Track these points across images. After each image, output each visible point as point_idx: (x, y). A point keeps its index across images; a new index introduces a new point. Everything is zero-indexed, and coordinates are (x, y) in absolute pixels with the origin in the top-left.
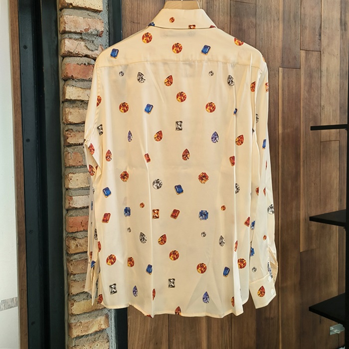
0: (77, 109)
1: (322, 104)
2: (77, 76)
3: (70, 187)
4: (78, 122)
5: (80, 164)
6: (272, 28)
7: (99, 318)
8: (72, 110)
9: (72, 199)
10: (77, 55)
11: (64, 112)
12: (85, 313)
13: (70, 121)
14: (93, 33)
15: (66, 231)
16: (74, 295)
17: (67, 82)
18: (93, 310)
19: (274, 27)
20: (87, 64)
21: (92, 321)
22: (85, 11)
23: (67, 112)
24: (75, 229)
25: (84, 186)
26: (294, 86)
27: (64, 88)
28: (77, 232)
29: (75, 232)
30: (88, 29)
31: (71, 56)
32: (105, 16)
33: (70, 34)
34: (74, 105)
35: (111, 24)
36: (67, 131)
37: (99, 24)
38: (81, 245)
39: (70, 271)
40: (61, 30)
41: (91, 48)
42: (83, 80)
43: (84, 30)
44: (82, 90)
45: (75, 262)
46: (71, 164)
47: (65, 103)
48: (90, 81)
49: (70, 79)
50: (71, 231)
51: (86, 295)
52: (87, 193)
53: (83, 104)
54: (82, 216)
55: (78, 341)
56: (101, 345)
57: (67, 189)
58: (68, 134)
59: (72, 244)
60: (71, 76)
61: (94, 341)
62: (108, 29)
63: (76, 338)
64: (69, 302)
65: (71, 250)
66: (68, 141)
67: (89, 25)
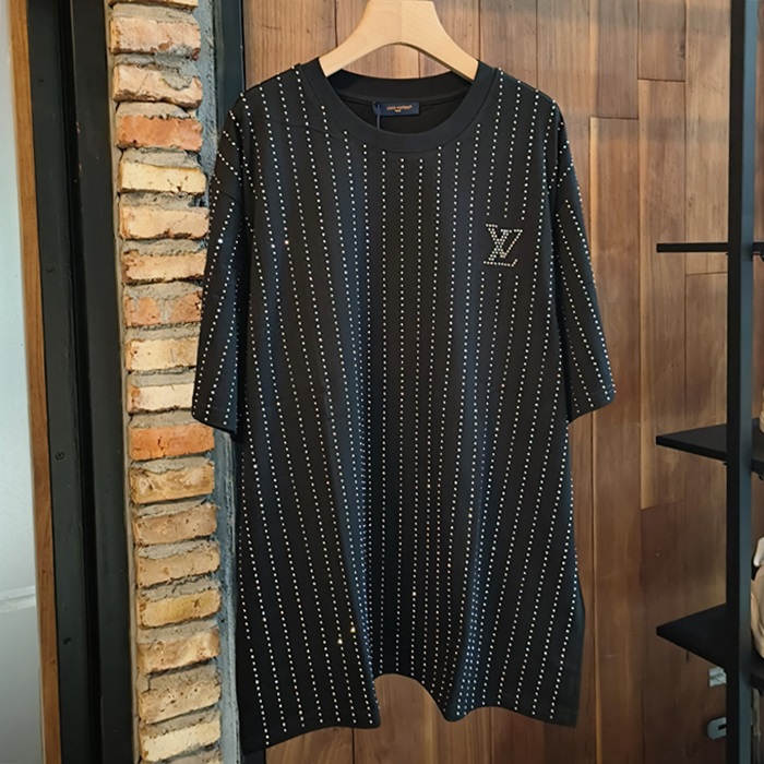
0: (145, 210)
1: (689, 195)
2: (145, 141)
3: (134, 368)
4: (148, 236)
5: (154, 321)
6: (574, 33)
7: (199, 636)
8: (135, 211)
9: (139, 392)
10: (145, 99)
11: (121, 216)
12: (167, 625)
13: (132, 233)
14: (179, 52)
15: (129, 457)
16: (145, 588)
17: (125, 153)
18: (185, 620)
19: (578, 31)
20: (165, 117)
21: (185, 641)
22: (161, 8)
23: (126, 215)
24: (145, 455)
25: (163, 367)
26: (625, 155)
27: (119, 165)
28: (151, 460)
29: (147, 461)
30: (167, 46)
31: (134, 101)
32: (204, 17)
33: (129, 56)
34: (141, 200)
35: (219, 33)
36: (127, 253)
37: (191, 33)
38: (160, 488)
39: (137, 538)
40: (113, 48)
41: (174, 84)
42: (158, 150)
43: (160, 46)
44: (157, 171)
45: (149, 520)
46: (134, 321)
47: (124, 196)
48: (173, 151)
49: (131, 147)
50: (137, 459)
51: (171, 587)
52: (168, 382)
53: (159, 200)
54: (159, 428)
55: (156, 681)
56: (203, 690)
57: (130, 372)
58: (128, 260)
59: (140, 485)
60: (132, 141)
61: (190, 682)
62: (212, 43)
63: (151, 674)
64: (138, 601)
65: (137, 495)
66: (129, 274)
67: (168, 36)
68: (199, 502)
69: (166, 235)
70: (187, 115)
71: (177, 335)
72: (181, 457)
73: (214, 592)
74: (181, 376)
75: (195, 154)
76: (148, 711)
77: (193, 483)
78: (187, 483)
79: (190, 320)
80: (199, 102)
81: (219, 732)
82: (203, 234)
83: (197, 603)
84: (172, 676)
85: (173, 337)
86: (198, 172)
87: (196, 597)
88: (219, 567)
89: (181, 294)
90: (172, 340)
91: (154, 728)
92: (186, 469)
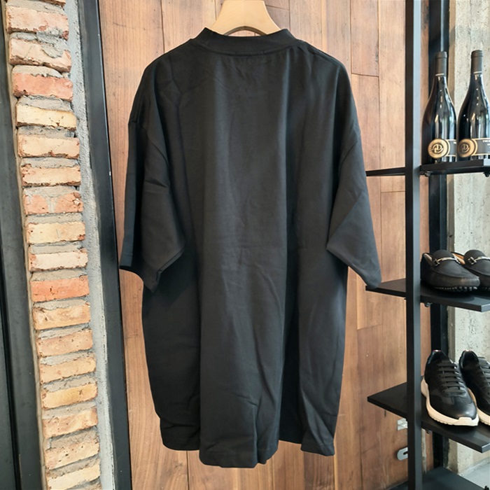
0: (34, 137)
1: (382, 145)
2: (32, 91)
3: (31, 242)
4: (38, 155)
5: (45, 211)
7: (83, 413)
8: (27, 138)
9: (35, 258)
10: (31, 63)
12: (63, 406)
14: (53, 33)
15: (32, 300)
16: (45, 383)
17: (21, 100)
18: (74, 403)
19: (316, 42)
20: (45, 75)
21: (73, 417)
22: (40, 2)
23: (20, 140)
24: (42, 298)
25: (51, 241)
27: (16, 108)
28: (46, 301)
29: (43, 302)
30: (45, 27)
31: (23, 64)
33: (19, 33)
34: (32, 132)
35: (83, 24)
36: (24, 166)
37: (62, 21)
38: (52, 320)
39: (39, 352)
40: (8, 28)
41: (50, 54)
42: (42, 98)
43: (40, 28)
44: (42, 111)
45: (45, 340)
46: (29, 211)
47: (20, 128)
48: (53, 99)
49: (22, 95)
50: (36, 301)
51: (63, 383)
52: (56, 251)
53: (44, 131)
54: (50, 280)
55: (55, 443)
56: (87, 447)
57: (30, 245)
58: (24, 170)
59: (39, 318)
60: (22, 90)
61: (78, 442)
62: (78, 31)
63: (52, 438)
64: (41, 393)
65: (37, 324)
67: (45, 21)
68: (80, 329)
69: (51, 155)
70: (62, 76)
71: (60, 220)
72: (66, 299)
73: (93, 385)
74: (65, 247)
75: (69, 102)
76: (50, 462)
77: (76, 316)
78: (72, 316)
79: (68, 211)
80: (70, 67)
81: (99, 472)
82: (76, 155)
83: (81, 392)
84: (66, 439)
85: (57, 222)
86: (70, 114)
87: (80, 388)
88: (95, 369)
89: (62, 194)
90: (57, 223)
91: (54, 472)
92: (70, 307)
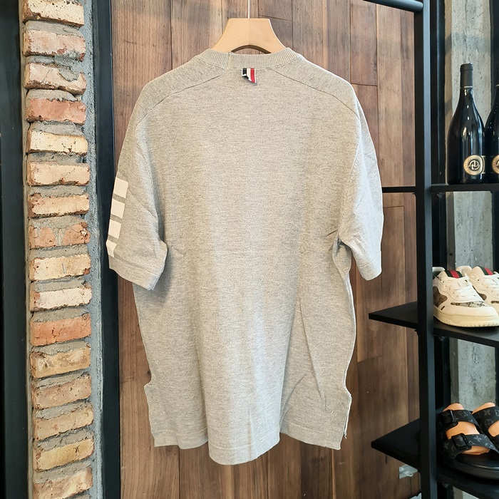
0: (46, 165)
2: (47, 116)
3: (35, 278)
4: (48, 184)
5: (51, 244)
6: (314, 53)
8: (39, 166)
9: (39, 296)
10: (47, 87)
11: (28, 169)
13: (36, 181)
14: (71, 56)
15: (31, 344)
16: (40, 441)
17: (33, 125)
18: (69, 463)
19: (317, 52)
20: (61, 100)
21: (68, 479)
22: (59, 25)
23: (32, 168)
24: (43, 342)
25: (57, 277)
27: (28, 133)
28: (47, 345)
29: (44, 346)
30: (63, 50)
31: (39, 88)
32: (87, 33)
34: (43, 158)
35: (97, 44)
36: (33, 195)
37: (79, 42)
38: (52, 366)
39: (35, 406)
41: (67, 77)
42: (56, 123)
43: (58, 51)
44: (55, 137)
45: (45, 390)
46: (37, 244)
47: (31, 155)
48: (66, 124)
49: (37, 121)
50: (36, 345)
51: (59, 439)
52: (60, 287)
53: (56, 157)
54: (53, 323)
57: (32, 282)
58: (33, 200)
59: (39, 364)
60: (38, 116)
62: (92, 51)
64: (34, 451)
65: (36, 372)
66: (34, 210)
67: (64, 44)
68: (79, 375)
69: (61, 182)
70: (73, 99)
71: (67, 253)
72: (68, 342)
73: (89, 440)
74: (70, 283)
75: (80, 126)
77: (76, 361)
78: (72, 361)
79: (75, 243)
80: (84, 90)
82: (86, 182)
83: (77, 449)
85: (64, 255)
86: (83, 139)
87: (77, 444)
88: (93, 421)
89: (70, 224)
90: (63, 257)
92: (71, 351)
